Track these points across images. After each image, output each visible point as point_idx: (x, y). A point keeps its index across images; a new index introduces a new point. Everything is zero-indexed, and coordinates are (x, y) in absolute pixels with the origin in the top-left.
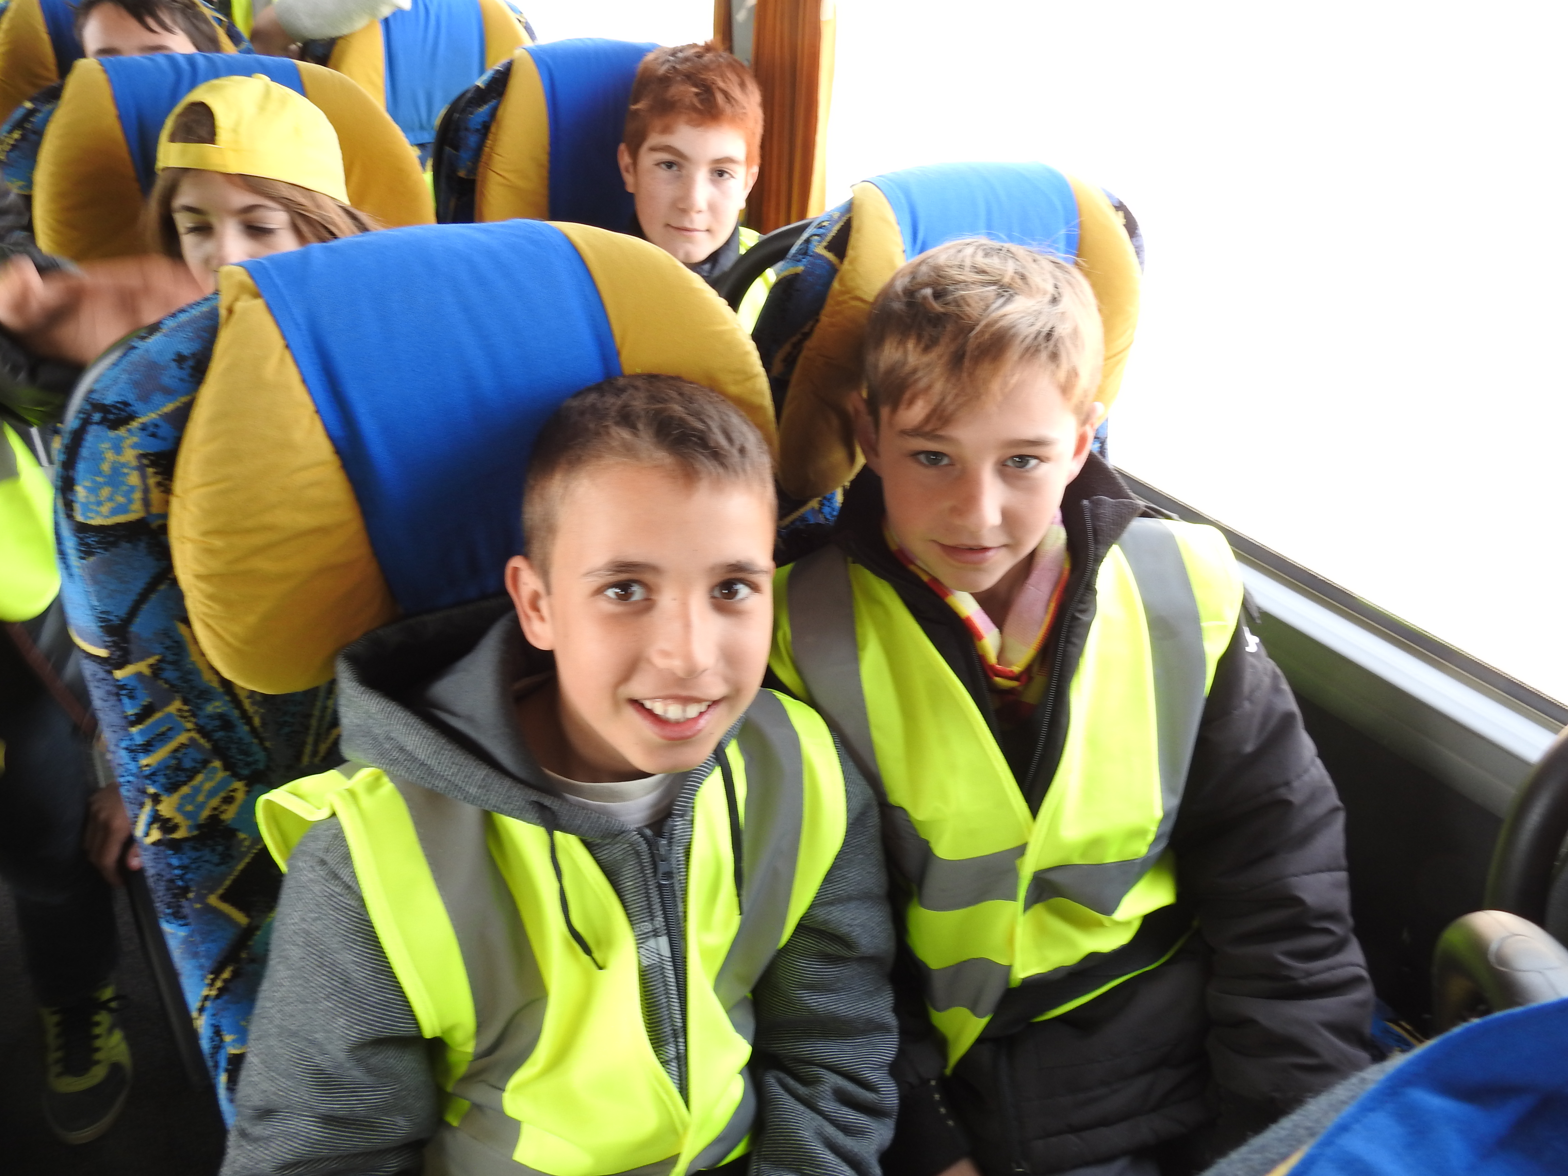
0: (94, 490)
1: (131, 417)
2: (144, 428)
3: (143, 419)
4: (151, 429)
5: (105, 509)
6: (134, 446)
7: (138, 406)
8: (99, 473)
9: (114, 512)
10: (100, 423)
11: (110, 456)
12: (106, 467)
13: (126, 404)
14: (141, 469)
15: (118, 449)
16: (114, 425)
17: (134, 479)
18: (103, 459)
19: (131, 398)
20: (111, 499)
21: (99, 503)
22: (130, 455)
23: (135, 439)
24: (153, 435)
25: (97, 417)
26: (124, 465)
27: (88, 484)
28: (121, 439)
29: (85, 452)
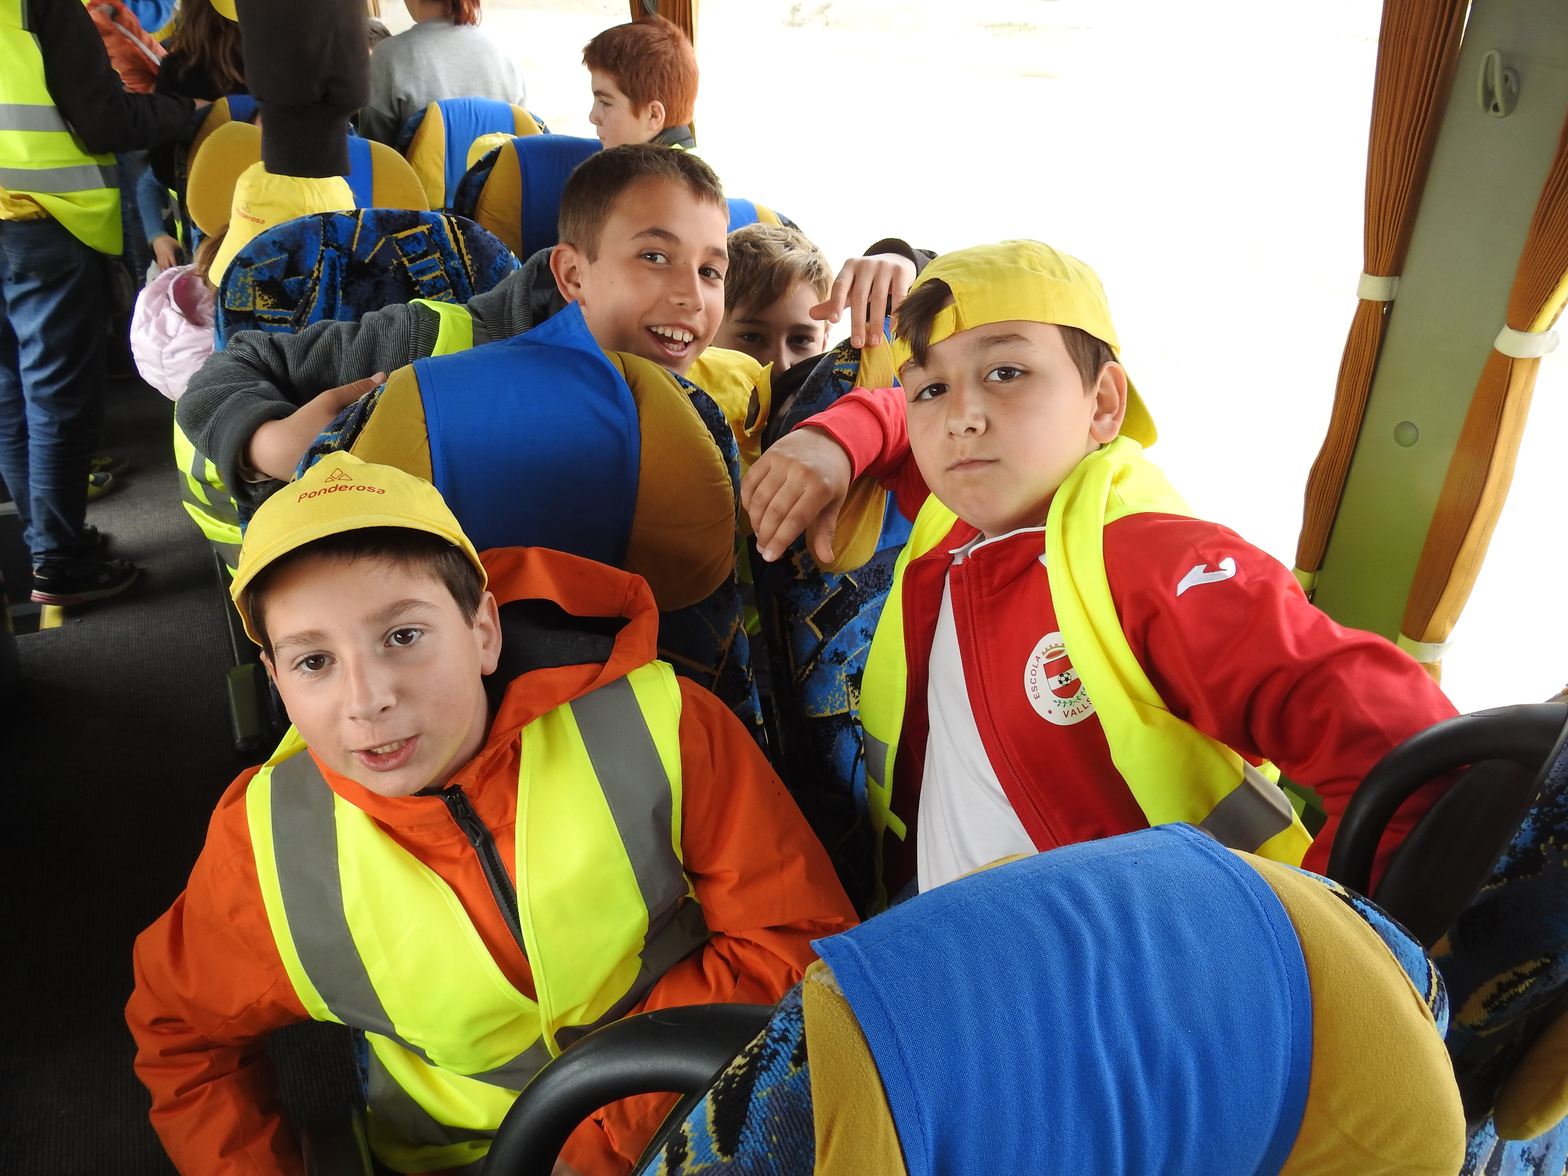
0: (234, 294)
1: (252, 264)
2: (256, 269)
3: (257, 265)
4: (259, 270)
5: (237, 303)
6: (251, 276)
7: (255, 260)
8: (237, 286)
9: (241, 305)
10: (239, 265)
11: (242, 279)
12: (239, 284)
13: (251, 258)
14: (254, 287)
15: (245, 277)
16: (245, 267)
17: (250, 291)
18: (239, 280)
19: (253, 256)
20: (240, 299)
21: (235, 300)
22: (250, 280)
23: (253, 273)
24: (260, 273)
25: (238, 263)
26: (246, 284)
27: (231, 290)
28: (247, 273)
29: (232, 277)
